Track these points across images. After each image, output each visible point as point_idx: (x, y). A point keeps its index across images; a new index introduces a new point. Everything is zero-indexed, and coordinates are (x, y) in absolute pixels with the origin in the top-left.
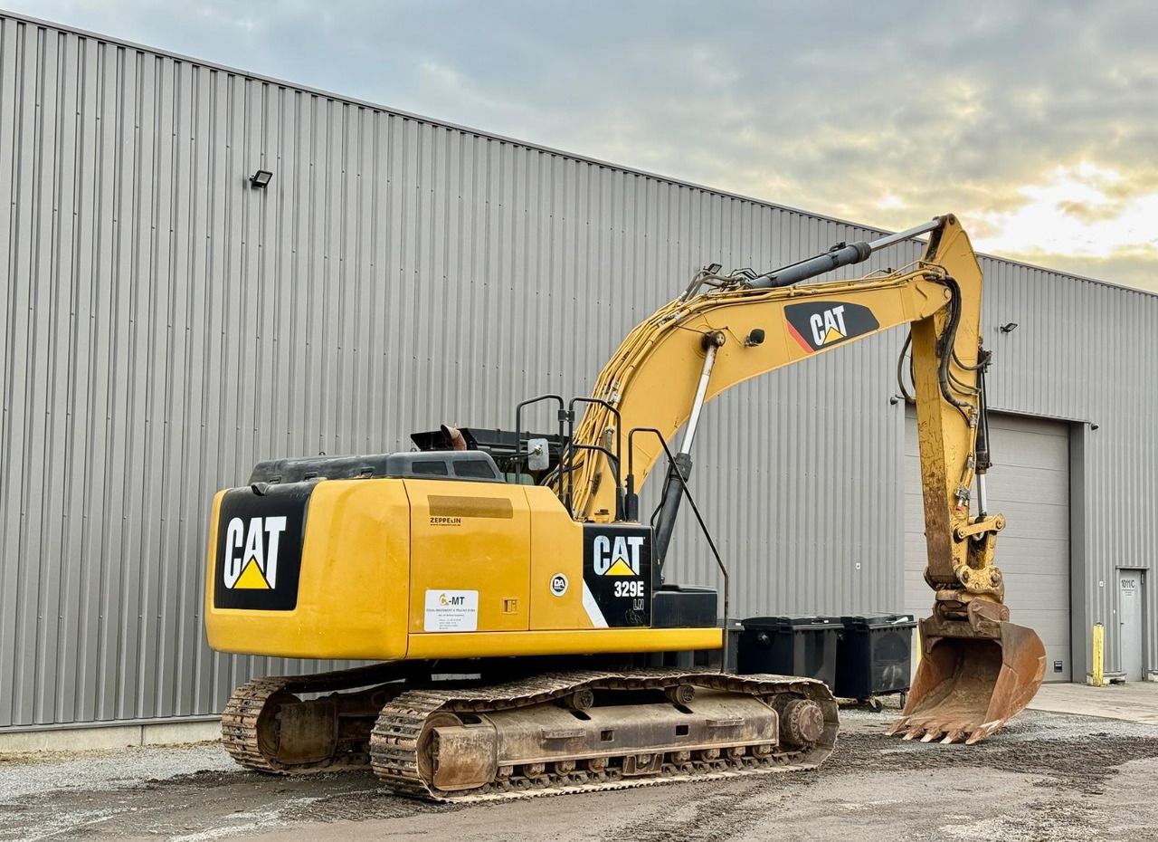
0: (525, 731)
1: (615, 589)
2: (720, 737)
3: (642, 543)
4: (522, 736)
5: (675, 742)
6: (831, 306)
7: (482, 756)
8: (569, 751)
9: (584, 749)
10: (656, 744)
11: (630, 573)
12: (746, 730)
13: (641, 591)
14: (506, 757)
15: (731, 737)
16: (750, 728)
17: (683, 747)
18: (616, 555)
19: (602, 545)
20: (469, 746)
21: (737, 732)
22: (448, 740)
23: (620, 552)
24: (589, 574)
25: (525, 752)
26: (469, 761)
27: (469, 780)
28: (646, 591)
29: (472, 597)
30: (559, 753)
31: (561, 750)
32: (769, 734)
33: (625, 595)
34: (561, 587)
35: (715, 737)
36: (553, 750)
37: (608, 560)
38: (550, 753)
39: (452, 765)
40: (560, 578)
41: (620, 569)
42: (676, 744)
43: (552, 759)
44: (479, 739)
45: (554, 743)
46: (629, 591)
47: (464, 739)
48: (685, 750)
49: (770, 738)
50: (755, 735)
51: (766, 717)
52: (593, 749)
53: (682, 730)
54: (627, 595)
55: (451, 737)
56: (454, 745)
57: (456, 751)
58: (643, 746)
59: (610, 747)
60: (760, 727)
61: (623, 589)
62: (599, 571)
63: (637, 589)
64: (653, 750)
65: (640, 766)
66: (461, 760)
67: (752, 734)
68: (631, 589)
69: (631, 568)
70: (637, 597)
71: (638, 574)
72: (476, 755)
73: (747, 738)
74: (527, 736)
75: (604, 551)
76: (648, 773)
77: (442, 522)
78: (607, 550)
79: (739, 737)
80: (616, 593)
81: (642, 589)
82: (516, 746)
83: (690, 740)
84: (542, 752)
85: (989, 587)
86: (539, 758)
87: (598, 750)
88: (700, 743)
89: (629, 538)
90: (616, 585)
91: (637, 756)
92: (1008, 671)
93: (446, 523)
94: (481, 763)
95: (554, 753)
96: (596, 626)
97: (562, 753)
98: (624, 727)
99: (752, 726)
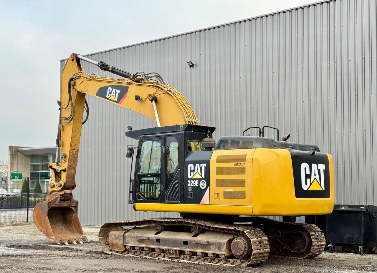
0: (133, 235)
2: (201, 248)
4: (131, 237)
5: (183, 247)
7: (120, 241)
8: (146, 244)
10: (175, 246)
12: (212, 247)
14: (127, 243)
15: (206, 248)
16: (214, 246)
17: (186, 249)
20: (116, 238)
21: (208, 247)
22: (111, 235)
25: (132, 242)
26: (116, 242)
27: (119, 248)
30: (142, 244)
31: (143, 243)
32: (223, 250)
35: (199, 248)
36: (141, 243)
38: (140, 244)
39: (112, 243)
42: (183, 248)
43: (140, 246)
44: (119, 236)
45: (141, 241)
47: (115, 235)
49: (224, 252)
50: (217, 250)
51: (222, 243)
52: (153, 245)
53: (185, 243)
56: (112, 236)
57: (113, 239)
58: (171, 247)
59: (159, 245)
60: (219, 246)
64: (174, 248)
65: (170, 253)
66: (114, 241)
67: (215, 249)
72: (118, 241)
73: (213, 250)
74: (133, 237)
76: (173, 256)
79: (209, 249)
82: (130, 240)
83: (188, 247)
84: (137, 243)
86: (137, 245)
87: (155, 245)
88: (192, 249)
91: (169, 250)
94: (119, 244)
95: (141, 244)
97: (144, 244)
98: (164, 238)
99: (215, 245)
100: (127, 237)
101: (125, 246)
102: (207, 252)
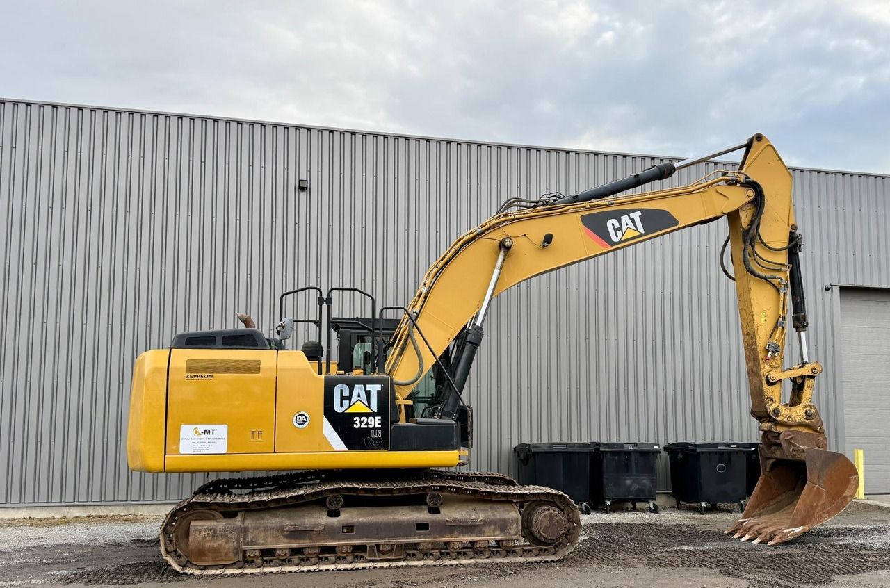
0: (269, 525)
1: (354, 422)
2: (460, 533)
3: (380, 389)
4: (267, 529)
5: (415, 535)
6: (628, 212)
7: (228, 542)
8: (311, 540)
9: (326, 539)
10: (394, 537)
11: (368, 411)
12: (487, 528)
13: (379, 424)
14: (252, 543)
15: (472, 533)
16: (492, 527)
17: (424, 540)
18: (355, 397)
19: (342, 391)
20: (215, 535)
21: (479, 530)
22: (198, 530)
23: (359, 396)
24: (329, 412)
25: (269, 540)
26: (215, 545)
27: (220, 558)
28: (384, 423)
29: (222, 430)
30: (302, 541)
31: (304, 539)
32: (513, 532)
33: (363, 426)
34: (303, 421)
35: (456, 533)
36: (296, 539)
37: (348, 401)
38: (293, 541)
39: (201, 548)
40: (302, 415)
41: (359, 408)
42: (417, 537)
43: (295, 545)
44: (226, 530)
45: (295, 534)
46: (367, 424)
47: (211, 530)
48: (425, 542)
49: (514, 535)
50: (498, 533)
51: (509, 519)
52: (334, 539)
53: (422, 526)
54: (366, 427)
55: (199, 528)
56: (202, 534)
57: (204, 538)
58: (383, 538)
59: (352, 538)
60: (503, 526)
61: (361, 422)
63: (375, 422)
64: (392, 541)
65: (382, 552)
66: (208, 545)
67: (494, 531)
68: (369, 422)
69: (369, 407)
70: (374, 428)
71: (376, 411)
72: (221, 541)
73: (489, 534)
74: (271, 528)
75: (344, 395)
76: (391, 557)
77: (196, 378)
78: (346, 394)
79: (479, 534)
80: (355, 426)
81: (380, 422)
82: (261, 536)
83: (430, 535)
84: (286, 540)
85: (803, 420)
86: (282, 545)
87: (339, 540)
88: (441, 537)
89: (367, 386)
90: (355, 419)
91: (378, 546)
92: (813, 488)
93: (200, 378)
94: (227, 547)
95: (297, 541)
96: (336, 449)
97: (305, 541)
98: (360, 523)
99: (495, 525)
100: (251, 531)
101: (245, 551)
102: (476, 539)
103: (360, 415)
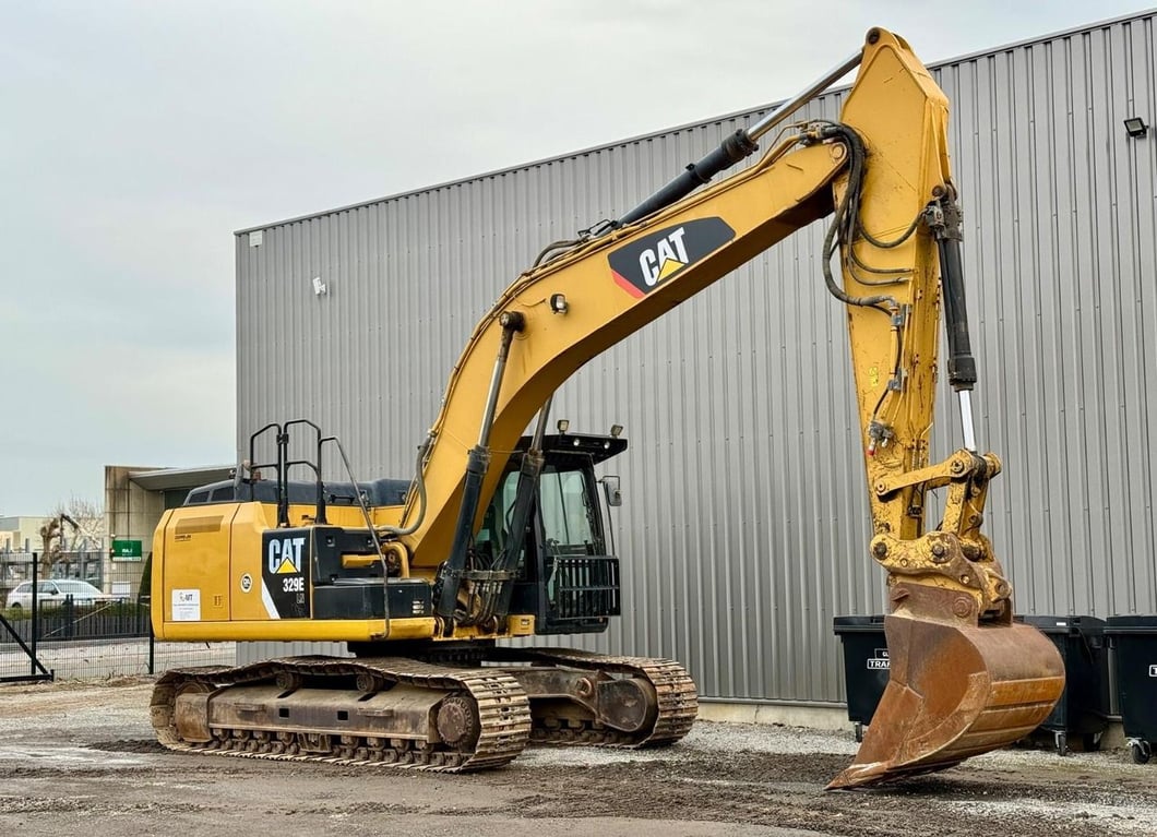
0: (228, 703)
1: (283, 585)
2: (375, 726)
3: (302, 542)
4: (226, 707)
5: (338, 726)
7: (200, 718)
8: (258, 722)
9: (267, 722)
10: (320, 725)
11: (294, 570)
12: (400, 722)
13: (302, 587)
14: (217, 721)
15: (386, 727)
16: (404, 721)
17: (345, 732)
18: (284, 555)
19: (274, 548)
20: (191, 709)
21: (392, 723)
22: (179, 703)
23: (287, 553)
24: (266, 573)
25: (228, 719)
26: (192, 720)
27: (200, 736)
28: (306, 586)
29: (197, 596)
31: (251, 721)
32: (423, 731)
33: (291, 590)
34: (248, 585)
35: (371, 726)
36: (246, 720)
37: (279, 560)
38: (244, 722)
39: (184, 722)
40: (247, 578)
41: (287, 568)
42: (338, 728)
43: (246, 727)
44: (198, 704)
45: (245, 715)
46: (293, 587)
47: (188, 703)
48: (347, 734)
49: (424, 734)
50: (409, 730)
51: (420, 712)
52: (274, 723)
53: (343, 716)
54: (293, 590)
55: (181, 700)
56: (183, 707)
57: (184, 711)
58: (311, 726)
59: (286, 724)
60: (414, 721)
61: (289, 585)
62: (272, 570)
63: (298, 584)
64: (318, 730)
65: (310, 744)
66: (188, 719)
67: (406, 728)
68: (295, 585)
69: (294, 566)
70: (299, 592)
71: (300, 570)
72: (195, 716)
73: (402, 730)
74: (229, 707)
75: (276, 552)
76: (320, 751)
77: (181, 539)
78: (278, 551)
79: (393, 729)
80: (284, 589)
81: (303, 584)
82: (222, 714)
83: (348, 727)
84: (238, 721)
86: (237, 725)
87: (277, 725)
88: (357, 730)
89: (294, 540)
90: (284, 582)
91: (307, 735)
93: (183, 539)
94: (200, 724)
95: (247, 722)
96: (272, 618)
97: (252, 723)
98: (296, 707)
99: (407, 719)
100: (215, 708)
101: (212, 730)
102: (389, 735)
103: (289, 575)
